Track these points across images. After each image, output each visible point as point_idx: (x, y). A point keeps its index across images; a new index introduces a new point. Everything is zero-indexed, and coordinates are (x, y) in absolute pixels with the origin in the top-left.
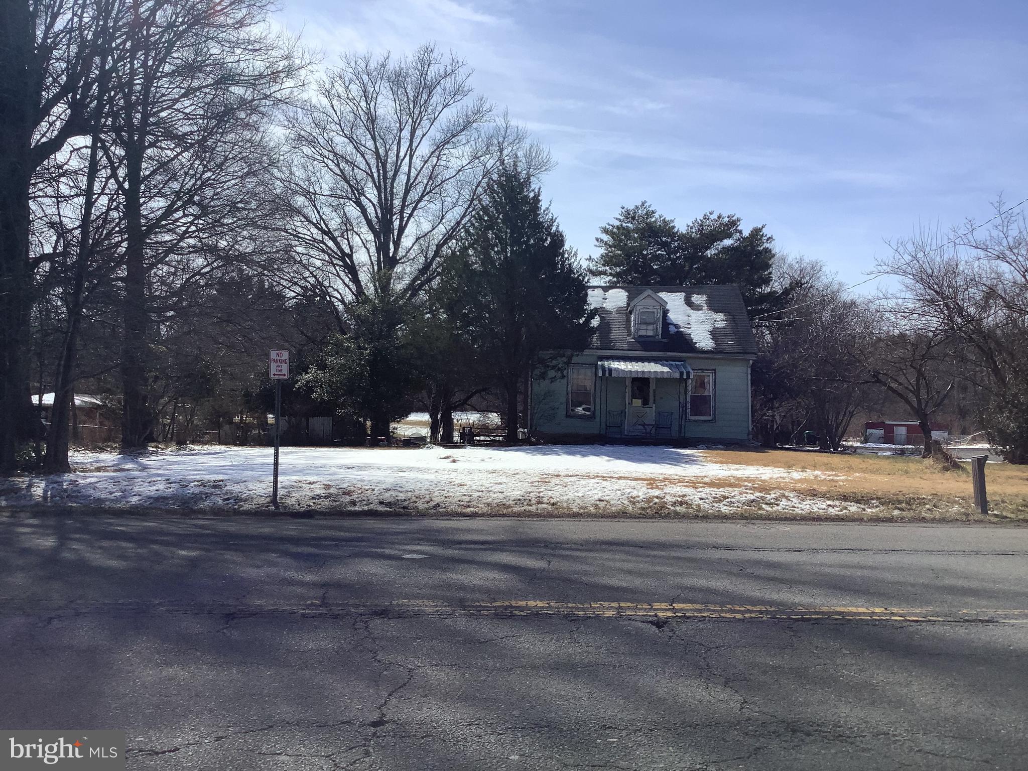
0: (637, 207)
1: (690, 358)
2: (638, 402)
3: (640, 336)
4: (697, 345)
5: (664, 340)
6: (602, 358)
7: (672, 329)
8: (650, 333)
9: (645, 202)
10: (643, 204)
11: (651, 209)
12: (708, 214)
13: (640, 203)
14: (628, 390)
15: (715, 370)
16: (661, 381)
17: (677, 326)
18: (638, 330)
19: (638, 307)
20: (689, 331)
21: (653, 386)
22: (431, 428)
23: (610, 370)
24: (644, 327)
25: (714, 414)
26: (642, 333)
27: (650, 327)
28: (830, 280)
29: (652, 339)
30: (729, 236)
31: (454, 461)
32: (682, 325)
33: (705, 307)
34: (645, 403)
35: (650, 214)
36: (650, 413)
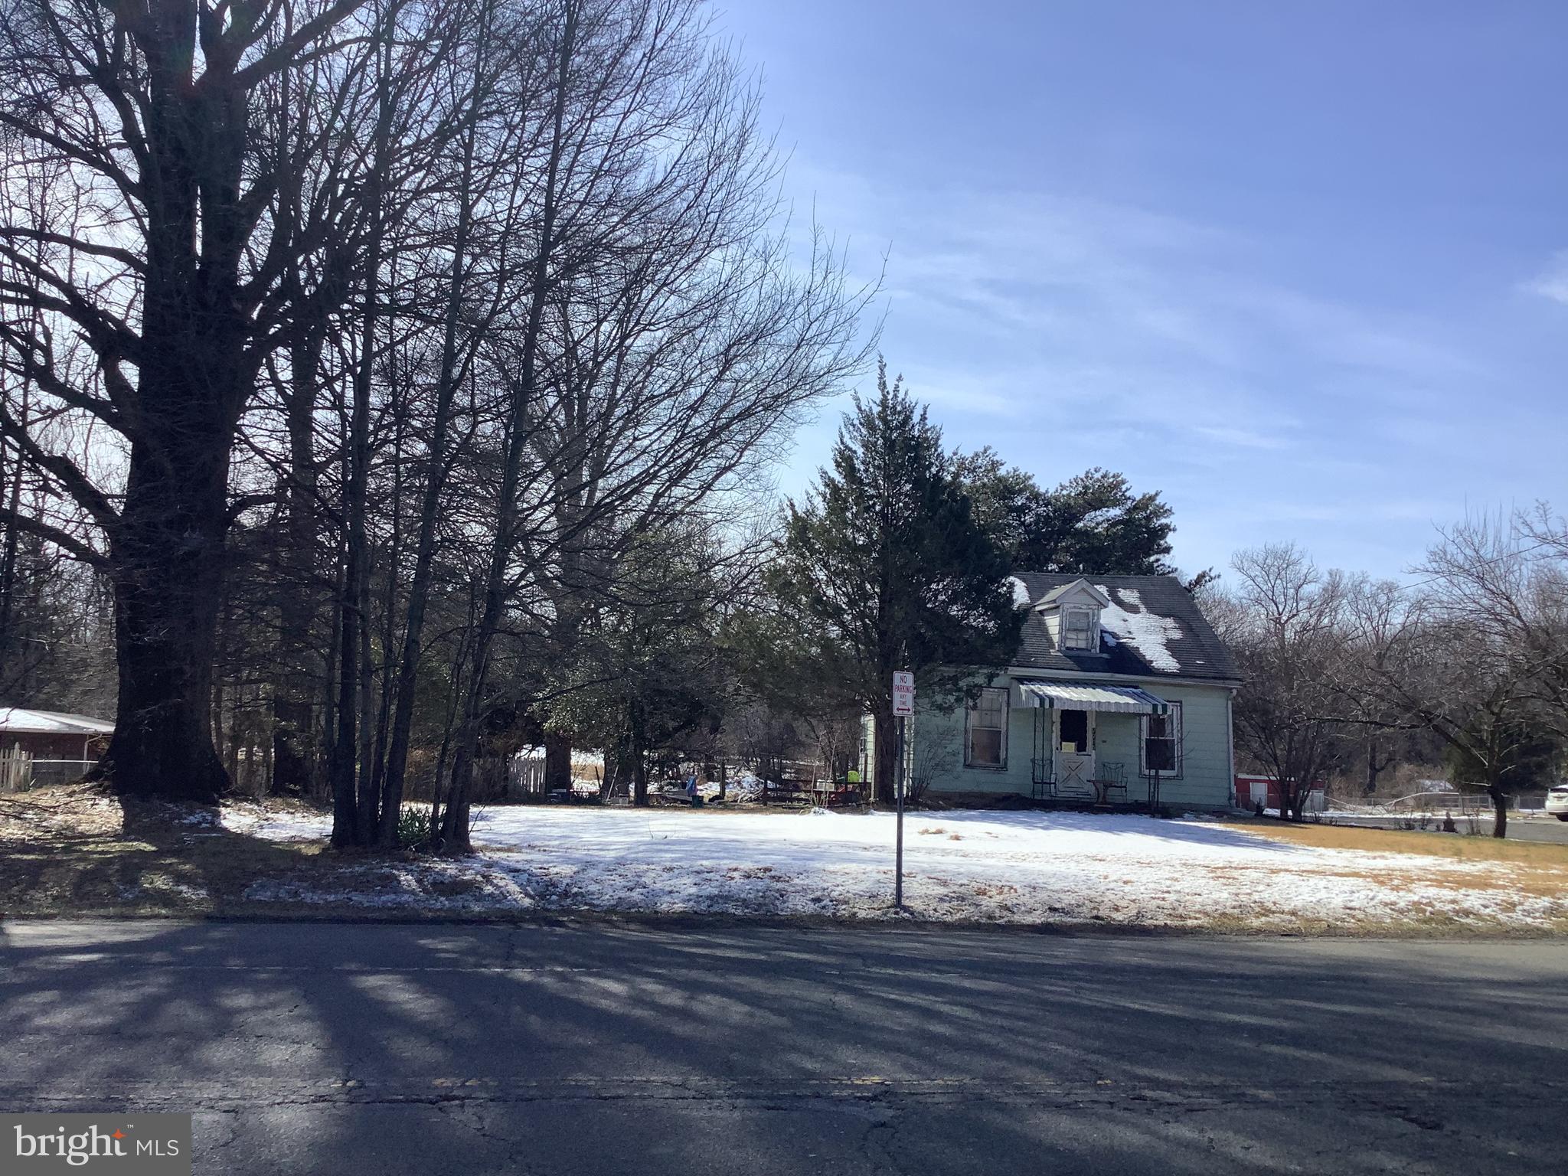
0: (977, 455)
1: (1147, 683)
2: (1070, 747)
3: (1068, 648)
4: (1154, 664)
5: (1105, 655)
6: (1022, 680)
7: (1111, 642)
8: (1082, 644)
9: (990, 448)
10: (985, 451)
11: (995, 459)
12: (1093, 471)
13: (982, 450)
14: (1057, 729)
15: (1181, 702)
16: (1110, 717)
17: (1114, 635)
18: (1063, 639)
19: (1066, 606)
20: (1134, 643)
21: (1091, 724)
23: (1051, 700)
24: (1072, 635)
25: (1181, 766)
26: (1071, 644)
27: (1082, 636)
29: (1086, 654)
32: (1121, 634)
33: (1142, 608)
34: (1081, 747)
35: (995, 466)
36: (1088, 763)
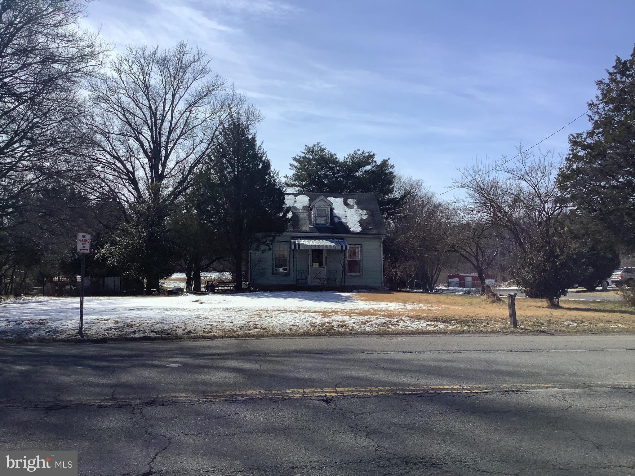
0: (315, 146)
1: (347, 237)
2: (316, 265)
3: (317, 224)
4: (351, 229)
5: (332, 226)
6: (294, 238)
7: (336, 220)
8: (323, 222)
9: (320, 142)
10: (318, 144)
11: (323, 147)
12: (357, 151)
13: (317, 144)
14: (310, 257)
15: (362, 244)
16: (330, 251)
17: (339, 218)
18: (315, 220)
19: (316, 206)
20: (346, 221)
21: (325, 255)
22: (187, 283)
23: (299, 245)
24: (319, 218)
25: (362, 271)
26: (318, 222)
27: (323, 219)
28: (427, 191)
29: (324, 226)
30: (369, 164)
31: (201, 303)
32: (342, 217)
33: (355, 206)
34: (321, 265)
35: (322, 150)
36: (324, 272)
